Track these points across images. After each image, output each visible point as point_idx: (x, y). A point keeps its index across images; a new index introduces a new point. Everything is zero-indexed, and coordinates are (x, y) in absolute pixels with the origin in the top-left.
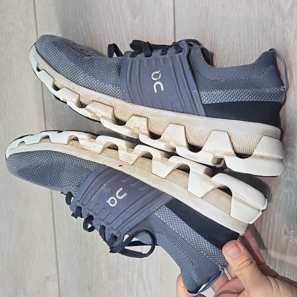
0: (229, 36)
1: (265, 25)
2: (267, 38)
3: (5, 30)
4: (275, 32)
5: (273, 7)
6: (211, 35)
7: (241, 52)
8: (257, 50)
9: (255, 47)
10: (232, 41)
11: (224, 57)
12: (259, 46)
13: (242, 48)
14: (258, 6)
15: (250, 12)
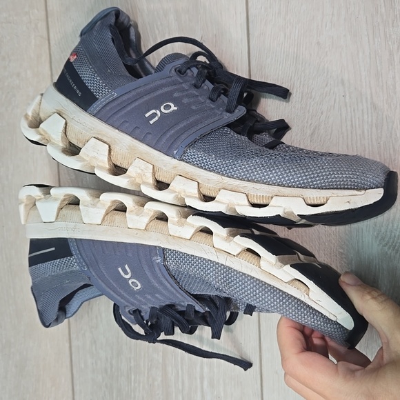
0: (329, 84)
1: (379, 68)
2: (383, 86)
3: (6, 84)
4: (394, 78)
5: (390, 43)
6: (302, 83)
7: (346, 106)
8: (369, 103)
9: (367, 98)
10: (332, 91)
11: (322, 113)
12: (372, 97)
13: (347, 101)
14: (369, 42)
15: (358, 52)
